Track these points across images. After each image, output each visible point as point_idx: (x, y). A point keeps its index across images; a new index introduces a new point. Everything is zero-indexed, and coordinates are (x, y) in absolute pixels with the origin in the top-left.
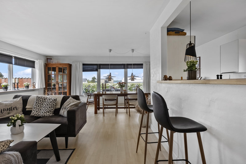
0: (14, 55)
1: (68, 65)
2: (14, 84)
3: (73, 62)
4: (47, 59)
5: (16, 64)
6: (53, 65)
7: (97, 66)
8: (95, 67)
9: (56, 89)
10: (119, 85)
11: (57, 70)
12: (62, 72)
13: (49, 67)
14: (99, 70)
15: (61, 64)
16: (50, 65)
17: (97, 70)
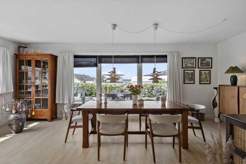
1: (50, 57)
3: (59, 52)
4: (19, 47)
6: (27, 56)
7: (97, 59)
8: (94, 60)
9: (32, 94)
10: (130, 90)
11: (33, 63)
12: (40, 68)
13: (21, 59)
14: (99, 65)
15: (38, 55)
16: (22, 57)
17: (96, 65)
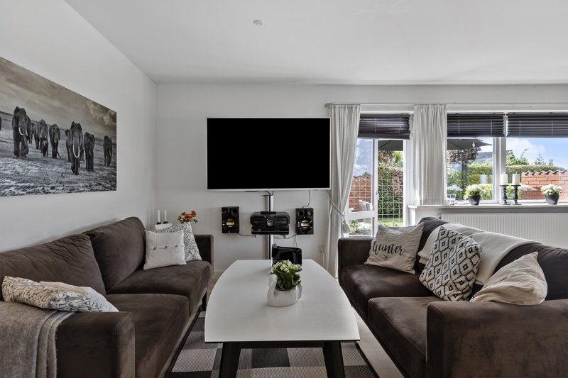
0: (506, 112)
2: (505, 189)
5: (513, 133)
